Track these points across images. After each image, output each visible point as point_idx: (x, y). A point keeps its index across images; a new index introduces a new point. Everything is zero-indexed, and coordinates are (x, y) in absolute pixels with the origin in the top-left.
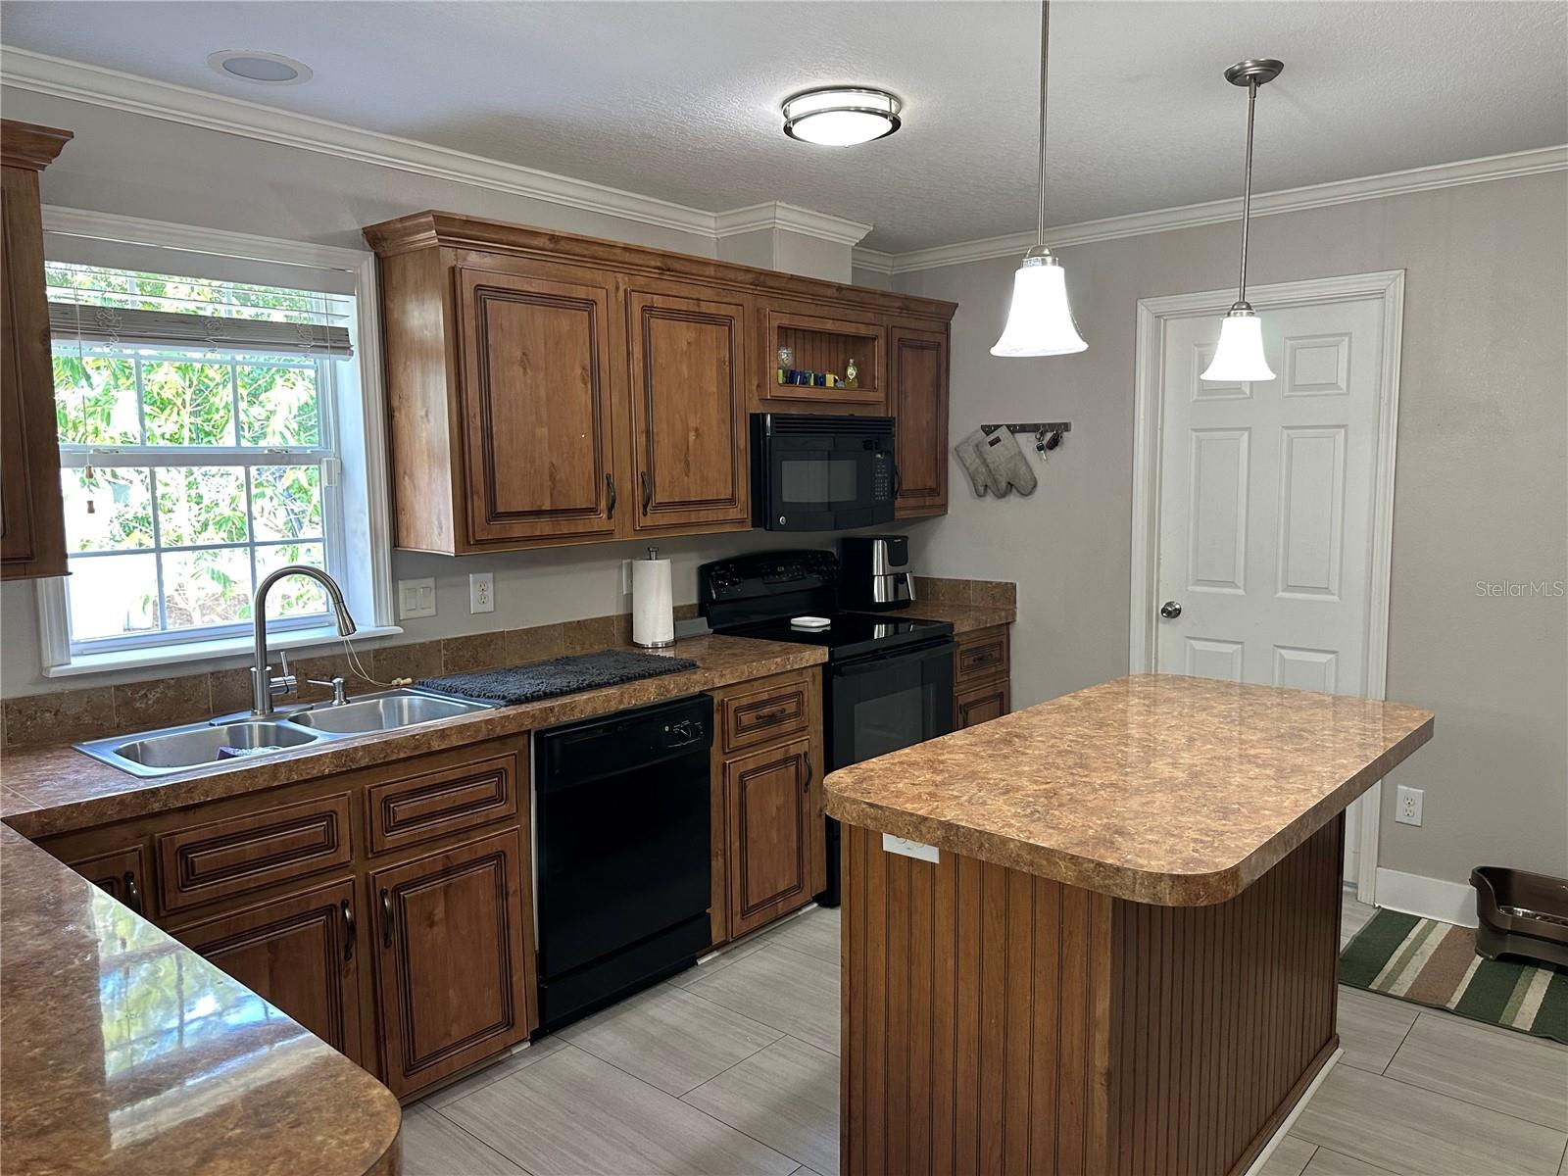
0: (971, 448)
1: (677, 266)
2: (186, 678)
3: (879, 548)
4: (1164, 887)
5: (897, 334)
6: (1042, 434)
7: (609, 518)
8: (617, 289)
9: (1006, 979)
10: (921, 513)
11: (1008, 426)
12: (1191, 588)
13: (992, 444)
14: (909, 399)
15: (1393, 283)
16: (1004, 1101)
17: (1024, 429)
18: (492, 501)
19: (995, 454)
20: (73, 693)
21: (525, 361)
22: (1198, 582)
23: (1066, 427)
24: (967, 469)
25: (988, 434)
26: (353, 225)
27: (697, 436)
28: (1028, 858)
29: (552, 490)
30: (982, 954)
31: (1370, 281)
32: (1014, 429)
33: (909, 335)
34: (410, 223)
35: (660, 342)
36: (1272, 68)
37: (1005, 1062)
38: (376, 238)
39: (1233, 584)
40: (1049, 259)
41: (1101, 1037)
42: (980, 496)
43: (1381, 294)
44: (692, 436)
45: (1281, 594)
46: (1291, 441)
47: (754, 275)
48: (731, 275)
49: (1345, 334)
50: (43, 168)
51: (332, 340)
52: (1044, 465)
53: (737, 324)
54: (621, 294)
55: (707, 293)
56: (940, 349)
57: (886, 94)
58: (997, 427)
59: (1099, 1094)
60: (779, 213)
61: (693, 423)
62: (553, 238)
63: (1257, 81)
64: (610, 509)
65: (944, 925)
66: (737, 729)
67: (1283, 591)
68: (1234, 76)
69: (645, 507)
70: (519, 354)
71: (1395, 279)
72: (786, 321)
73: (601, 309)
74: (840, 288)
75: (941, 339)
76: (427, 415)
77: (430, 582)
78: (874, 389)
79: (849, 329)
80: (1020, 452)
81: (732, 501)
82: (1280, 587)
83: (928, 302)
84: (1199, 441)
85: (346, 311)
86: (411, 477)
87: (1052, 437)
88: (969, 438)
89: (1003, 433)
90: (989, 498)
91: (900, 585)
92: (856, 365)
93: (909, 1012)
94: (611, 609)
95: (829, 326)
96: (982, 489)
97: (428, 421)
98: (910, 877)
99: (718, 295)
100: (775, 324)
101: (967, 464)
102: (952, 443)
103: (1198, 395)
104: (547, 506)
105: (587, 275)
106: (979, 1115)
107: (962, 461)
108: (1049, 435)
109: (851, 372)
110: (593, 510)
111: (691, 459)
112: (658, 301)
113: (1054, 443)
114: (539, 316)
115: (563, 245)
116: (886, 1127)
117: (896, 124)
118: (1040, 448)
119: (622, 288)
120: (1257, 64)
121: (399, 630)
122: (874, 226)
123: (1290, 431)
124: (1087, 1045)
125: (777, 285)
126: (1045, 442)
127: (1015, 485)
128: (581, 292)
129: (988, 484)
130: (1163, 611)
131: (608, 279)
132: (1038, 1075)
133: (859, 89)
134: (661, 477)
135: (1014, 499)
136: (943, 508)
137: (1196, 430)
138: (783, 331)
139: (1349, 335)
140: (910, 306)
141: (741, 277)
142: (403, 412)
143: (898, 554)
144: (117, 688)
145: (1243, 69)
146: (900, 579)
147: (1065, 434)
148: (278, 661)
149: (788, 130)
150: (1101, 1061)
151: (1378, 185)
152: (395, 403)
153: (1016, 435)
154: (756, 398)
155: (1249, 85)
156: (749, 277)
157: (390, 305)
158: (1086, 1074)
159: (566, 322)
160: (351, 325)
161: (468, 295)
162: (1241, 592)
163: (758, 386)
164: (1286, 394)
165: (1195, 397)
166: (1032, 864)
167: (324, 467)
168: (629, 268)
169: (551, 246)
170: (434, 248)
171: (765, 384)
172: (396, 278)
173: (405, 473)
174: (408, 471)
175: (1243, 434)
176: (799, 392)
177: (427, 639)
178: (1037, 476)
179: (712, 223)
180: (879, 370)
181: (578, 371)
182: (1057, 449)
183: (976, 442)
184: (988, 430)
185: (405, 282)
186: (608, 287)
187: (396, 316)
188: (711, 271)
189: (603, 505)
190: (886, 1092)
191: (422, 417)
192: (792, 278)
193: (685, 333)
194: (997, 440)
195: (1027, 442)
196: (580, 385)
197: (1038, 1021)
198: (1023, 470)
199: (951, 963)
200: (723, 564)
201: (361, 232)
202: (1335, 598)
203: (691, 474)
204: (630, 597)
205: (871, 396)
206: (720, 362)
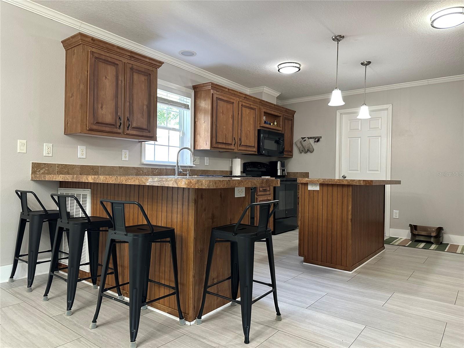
0: (299, 142)
1: (248, 97)
2: (162, 169)
3: (279, 164)
4: (362, 182)
5: (284, 116)
6: (315, 139)
7: (234, 146)
8: (237, 101)
9: (332, 207)
10: (288, 156)
11: (307, 137)
12: (348, 172)
13: (304, 141)
14: (286, 131)
15: (390, 107)
16: (332, 229)
17: (311, 138)
18: (216, 140)
19: (304, 143)
20: (145, 168)
21: (223, 113)
22: (350, 170)
23: (321, 137)
24: (298, 147)
25: (303, 139)
26: (191, 85)
27: (249, 132)
28: (338, 181)
29: (226, 139)
30: (327, 204)
31: (385, 107)
32: (309, 138)
33: (286, 117)
34: (204, 85)
35: (244, 112)
36: (369, 63)
37: (332, 222)
38: (195, 88)
39: (357, 170)
40: (338, 89)
41: (350, 213)
42: (301, 153)
43: (387, 109)
44: (248, 132)
45: (368, 172)
46: (369, 139)
47: (260, 101)
48: (256, 100)
49: (380, 117)
50: (158, 68)
51: (186, 107)
52: (315, 146)
53: (257, 110)
54: (238, 102)
55: (252, 103)
56: (292, 120)
57: (298, 64)
58: (305, 138)
59: (350, 223)
60: (265, 89)
61: (248, 129)
62: (229, 89)
63: (366, 65)
64: (234, 145)
65: (320, 201)
66: (259, 191)
67: (368, 171)
68: (362, 64)
69: (240, 145)
70: (222, 111)
71: (390, 106)
72: (265, 111)
73: (234, 104)
74: (275, 105)
75: (292, 118)
76: (205, 122)
77: (199, 157)
78: (280, 127)
79: (276, 114)
80: (310, 143)
81: (254, 147)
82: (368, 170)
83: (290, 110)
84: (350, 140)
85: (189, 101)
86: (199, 135)
87: (318, 140)
88: (298, 140)
89: (306, 139)
90: (303, 154)
91: (283, 172)
92: (276, 122)
93: (313, 218)
94: (228, 169)
95: (272, 113)
96: (301, 151)
97: (205, 123)
98: (313, 193)
99: (253, 104)
100: (263, 111)
101: (298, 146)
102: (294, 141)
103: (350, 130)
104: (224, 142)
105: (232, 97)
106: (327, 233)
107: (297, 145)
108: (317, 139)
109: (276, 123)
110: (231, 144)
111: (248, 137)
112: (244, 104)
113: (318, 141)
114: (225, 104)
115: (230, 91)
116: (308, 240)
117: (300, 69)
118: (315, 142)
119: (238, 100)
120: (367, 62)
121: (195, 166)
122: (281, 93)
123: (369, 138)
124: (347, 215)
125: (264, 103)
126: (316, 141)
127: (309, 150)
128: (232, 101)
129: (303, 150)
130: (342, 177)
131: (236, 99)
132: (338, 223)
133: (293, 63)
134: (243, 140)
135: (309, 153)
136: (291, 156)
137: (349, 138)
138: (265, 113)
139: (381, 117)
140: (287, 111)
141: (258, 101)
142: (198, 122)
143: (283, 165)
144: (152, 168)
145: (364, 62)
146: (283, 170)
147: (320, 139)
148: (174, 168)
149: (279, 70)
150: (350, 217)
151: (386, 87)
152: (196, 120)
153: (309, 139)
154: (259, 126)
155: (365, 65)
156: (259, 101)
157: (197, 101)
158: (347, 220)
159: (229, 106)
160: (189, 104)
161: (215, 99)
162: (359, 172)
163: (259, 124)
164: (368, 130)
165: (349, 131)
166: (339, 182)
167: (181, 132)
168: (239, 97)
169: (228, 91)
170: (210, 89)
171: (261, 123)
172: (199, 95)
173: (198, 134)
174: (199, 134)
175: (359, 139)
176: (267, 126)
177: (198, 169)
178: (314, 148)
179: (249, 91)
180: (281, 123)
181: (231, 116)
182: (319, 142)
183: (300, 141)
184: (303, 138)
185: (201, 96)
186: (235, 100)
187: (198, 103)
188: (253, 99)
189: (233, 144)
190: (308, 233)
191: (203, 123)
192: (267, 102)
193: (248, 111)
194: (305, 140)
195: (312, 141)
196: (231, 119)
197: (338, 213)
198: (311, 147)
199: (321, 207)
200: (248, 163)
201: (192, 86)
202: (379, 172)
203: (248, 140)
204: (231, 167)
205: (279, 129)
206: (253, 118)
